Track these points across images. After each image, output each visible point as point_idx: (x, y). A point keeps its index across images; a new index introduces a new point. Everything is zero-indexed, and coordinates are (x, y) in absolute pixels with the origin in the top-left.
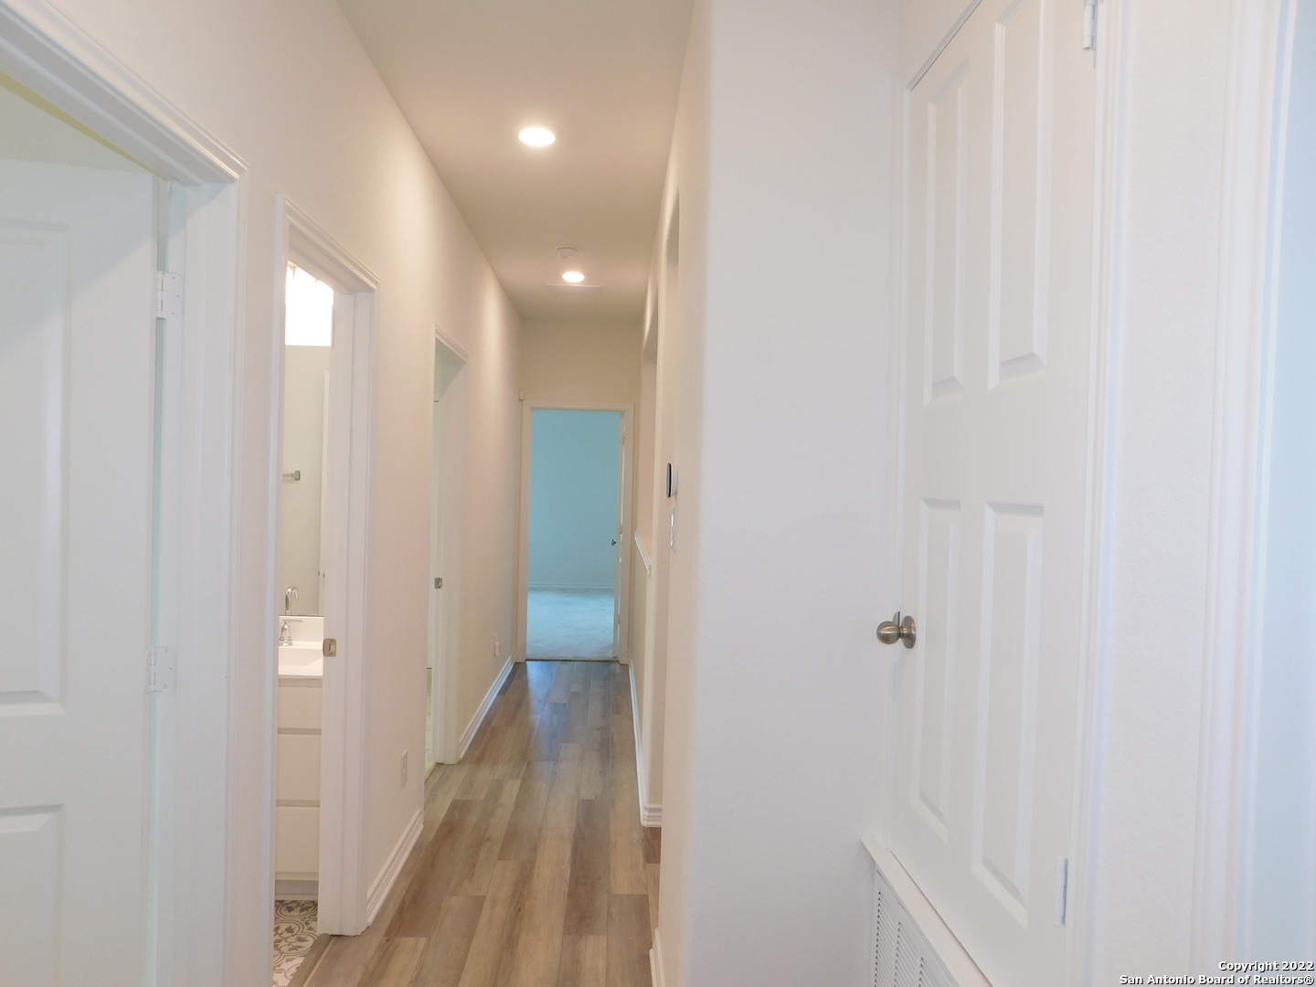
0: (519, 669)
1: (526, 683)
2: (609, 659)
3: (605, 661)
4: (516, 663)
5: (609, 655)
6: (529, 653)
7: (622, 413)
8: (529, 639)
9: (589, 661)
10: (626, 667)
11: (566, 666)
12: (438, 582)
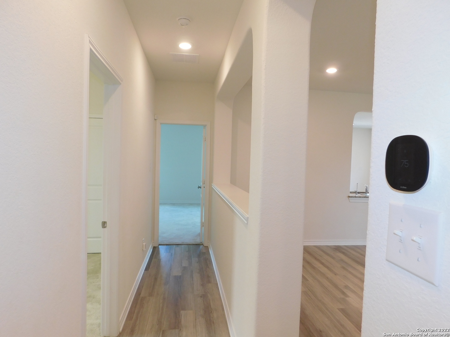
0: (155, 250)
1: (159, 260)
2: (198, 243)
3: (197, 244)
4: (154, 247)
5: (198, 241)
6: (160, 241)
7: (205, 126)
8: (160, 231)
9: (189, 245)
10: (207, 248)
11: (178, 249)
12: (104, 224)
